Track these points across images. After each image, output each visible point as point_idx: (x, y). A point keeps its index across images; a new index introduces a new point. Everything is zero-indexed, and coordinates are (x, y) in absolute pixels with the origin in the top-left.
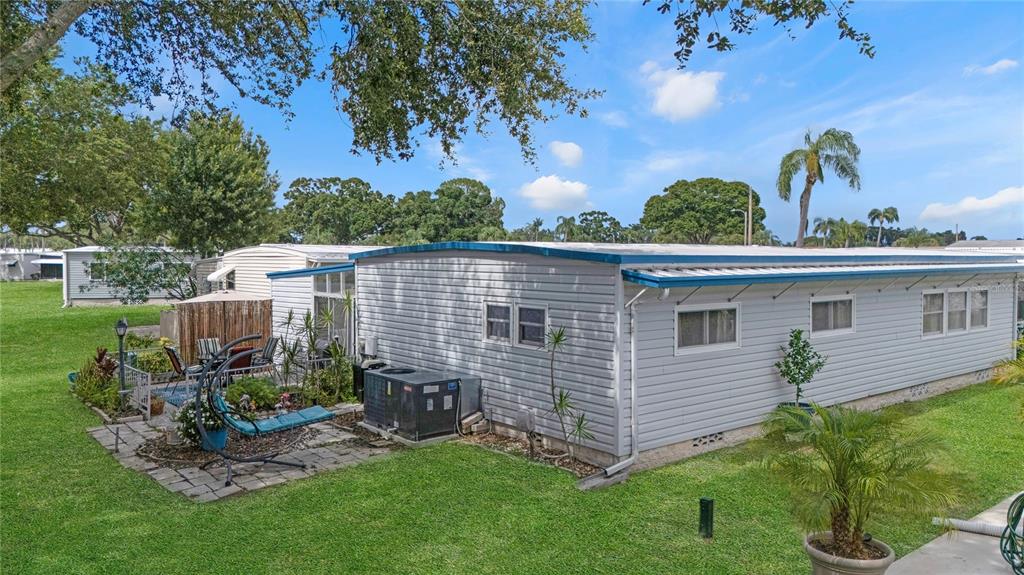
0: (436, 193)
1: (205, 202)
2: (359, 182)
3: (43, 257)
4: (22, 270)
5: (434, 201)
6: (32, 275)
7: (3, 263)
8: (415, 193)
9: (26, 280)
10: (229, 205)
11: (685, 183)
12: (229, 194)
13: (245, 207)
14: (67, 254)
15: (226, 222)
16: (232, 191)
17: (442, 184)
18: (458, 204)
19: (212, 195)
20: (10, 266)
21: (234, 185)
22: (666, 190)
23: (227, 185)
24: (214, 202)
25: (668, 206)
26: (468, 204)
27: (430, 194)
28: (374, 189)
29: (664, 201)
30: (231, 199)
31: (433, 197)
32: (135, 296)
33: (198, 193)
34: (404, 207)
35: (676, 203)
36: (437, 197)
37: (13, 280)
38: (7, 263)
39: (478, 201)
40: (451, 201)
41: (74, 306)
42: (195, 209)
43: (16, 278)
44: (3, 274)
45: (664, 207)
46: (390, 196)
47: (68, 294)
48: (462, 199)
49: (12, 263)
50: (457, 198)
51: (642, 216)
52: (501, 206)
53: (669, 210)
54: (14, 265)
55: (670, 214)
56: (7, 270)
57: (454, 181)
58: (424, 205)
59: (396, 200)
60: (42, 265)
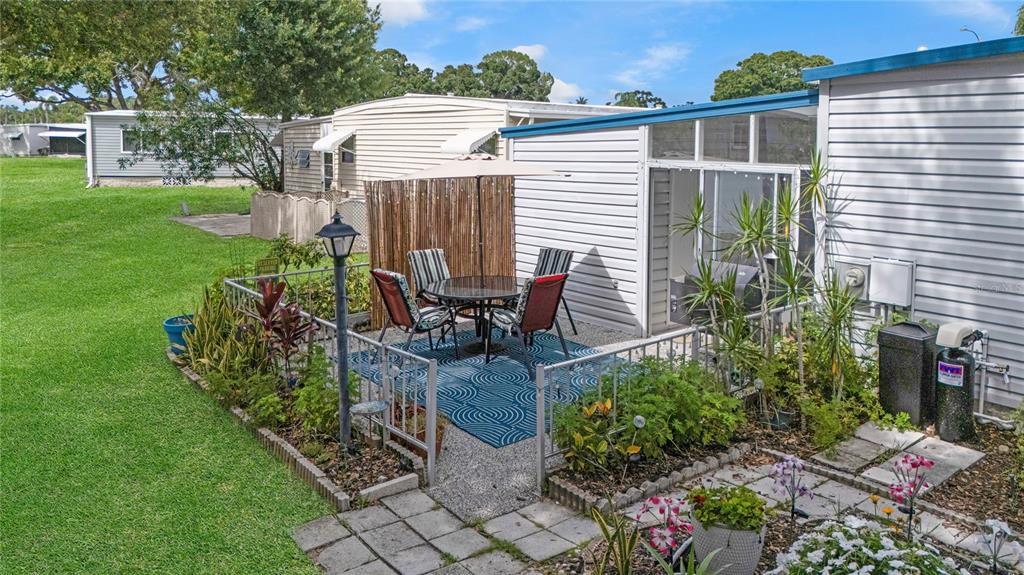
0: (479, 67)
1: (293, 41)
2: (395, 53)
3: (52, 129)
4: (28, 144)
5: (477, 75)
6: (40, 151)
7: (5, 136)
8: (455, 67)
9: (32, 155)
10: (325, 47)
11: (763, 57)
12: (325, 32)
13: (348, 50)
14: (92, 117)
15: (319, 72)
16: (330, 28)
17: (485, 57)
18: (505, 78)
19: (302, 31)
20: (13, 139)
21: (332, 18)
22: (739, 64)
23: (323, 17)
24: (305, 42)
25: (744, 81)
26: (516, 78)
27: (471, 67)
28: (410, 61)
29: (739, 76)
30: (328, 39)
31: (476, 71)
32: (198, 171)
33: (284, 29)
34: (445, 82)
35: (754, 79)
36: (480, 71)
37: (17, 156)
38: (10, 136)
39: (527, 75)
40: (498, 75)
41: (101, 186)
42: (280, 51)
43: (21, 153)
44: (7, 149)
45: (740, 83)
46: (428, 70)
47: (94, 170)
48: (509, 73)
49: (16, 136)
50: (503, 72)
51: (712, 93)
52: (549, 83)
53: (746, 87)
54: (18, 139)
55: (747, 90)
56: (10, 144)
57: (498, 54)
58: (467, 79)
59: (435, 75)
60: (50, 137)
